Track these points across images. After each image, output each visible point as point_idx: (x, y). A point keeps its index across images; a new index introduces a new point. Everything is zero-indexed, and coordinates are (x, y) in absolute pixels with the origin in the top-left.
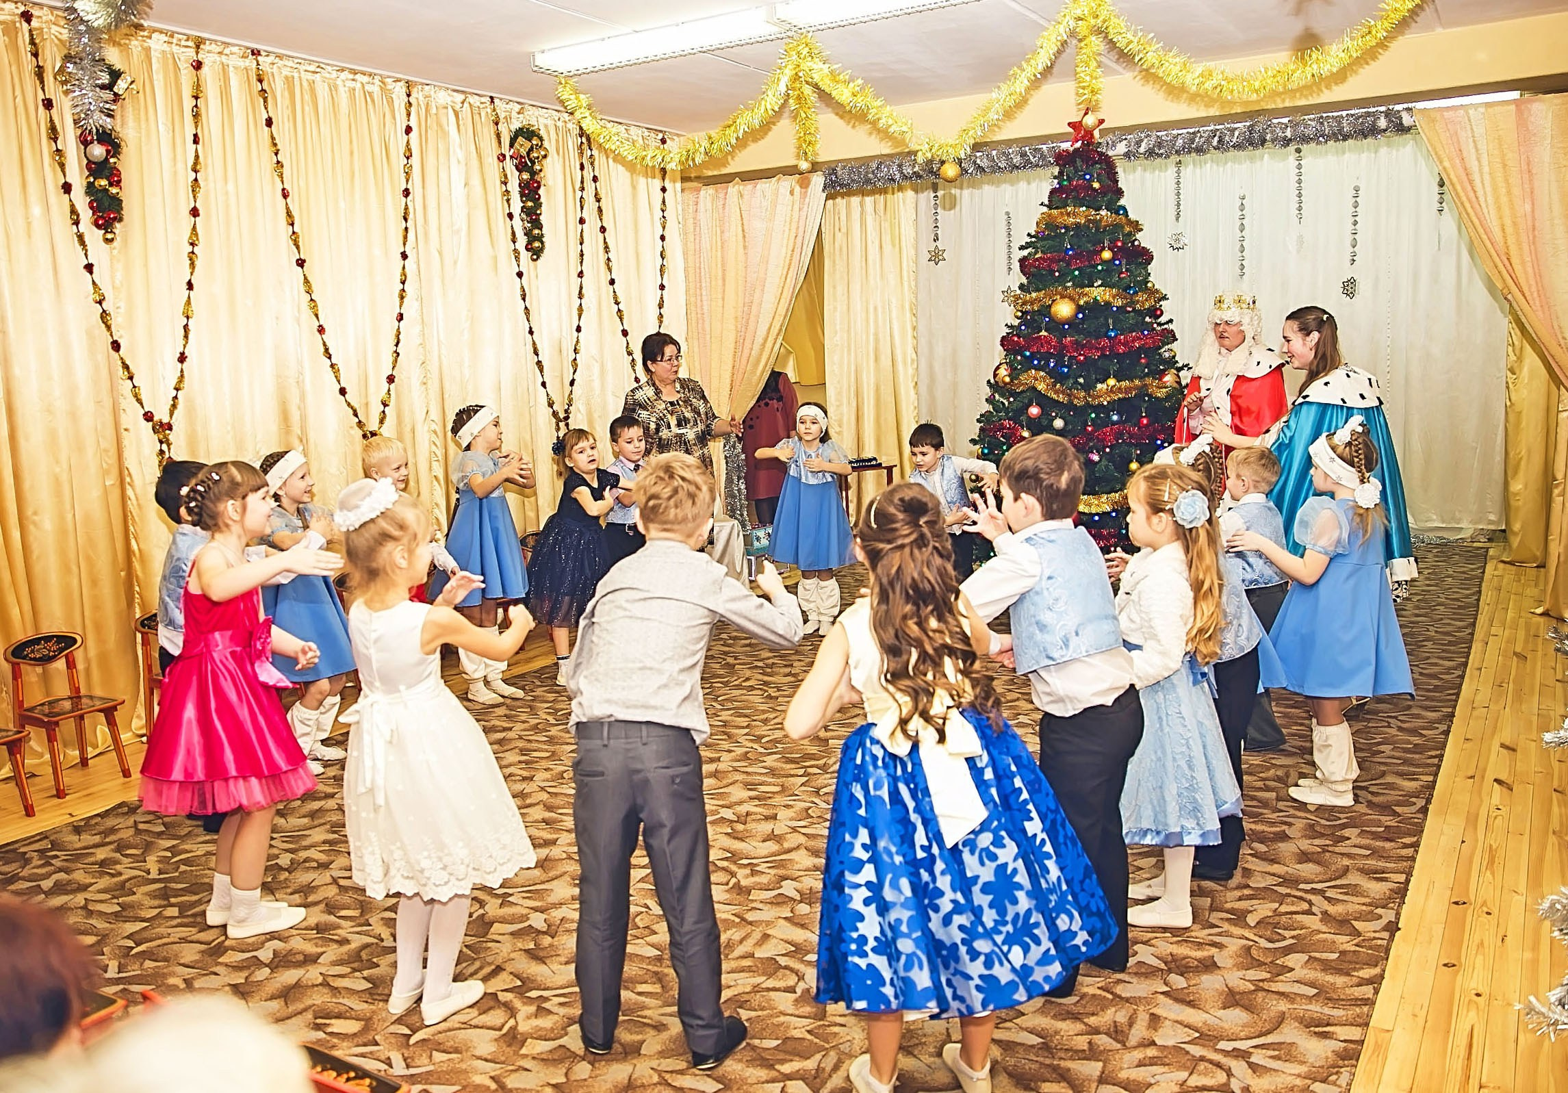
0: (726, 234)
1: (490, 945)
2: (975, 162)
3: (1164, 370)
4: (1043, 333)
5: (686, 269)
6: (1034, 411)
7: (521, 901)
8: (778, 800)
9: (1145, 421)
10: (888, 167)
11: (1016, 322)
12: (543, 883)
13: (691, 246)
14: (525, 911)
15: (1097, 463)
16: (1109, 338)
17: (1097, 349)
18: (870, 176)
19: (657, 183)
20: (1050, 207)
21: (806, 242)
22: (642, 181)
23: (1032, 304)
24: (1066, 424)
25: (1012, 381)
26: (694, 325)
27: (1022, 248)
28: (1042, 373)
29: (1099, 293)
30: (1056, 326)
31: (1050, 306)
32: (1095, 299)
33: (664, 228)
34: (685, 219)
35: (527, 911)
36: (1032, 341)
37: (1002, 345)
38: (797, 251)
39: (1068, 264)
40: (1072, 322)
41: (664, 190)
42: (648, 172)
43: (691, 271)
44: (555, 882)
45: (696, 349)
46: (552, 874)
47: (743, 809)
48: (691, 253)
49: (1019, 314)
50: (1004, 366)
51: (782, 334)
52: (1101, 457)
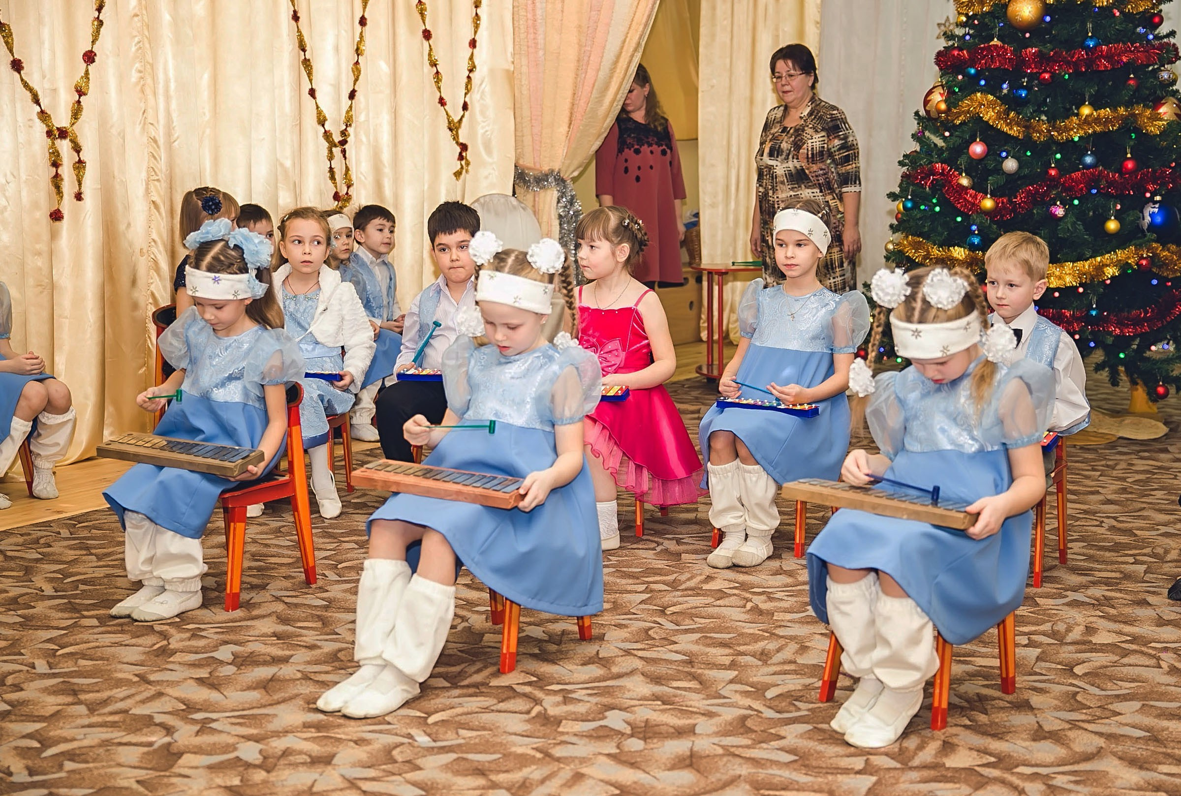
1: (174, 780)
3: (1161, 99)
4: (996, 42)
6: (978, 149)
7: (228, 728)
9: (1130, 165)
11: (957, 31)
12: (264, 706)
14: (231, 740)
16: (1087, 49)
17: (1068, 63)
23: (981, 4)
24: (1020, 167)
25: (948, 109)
28: (991, 98)
30: (1013, 33)
31: (1006, 7)
35: (236, 739)
36: (979, 53)
37: (938, 62)
40: (1035, 28)
44: (282, 707)
45: (524, 69)
46: (276, 697)
49: (963, 18)
50: (939, 90)
51: (641, 50)
52: (1066, 211)
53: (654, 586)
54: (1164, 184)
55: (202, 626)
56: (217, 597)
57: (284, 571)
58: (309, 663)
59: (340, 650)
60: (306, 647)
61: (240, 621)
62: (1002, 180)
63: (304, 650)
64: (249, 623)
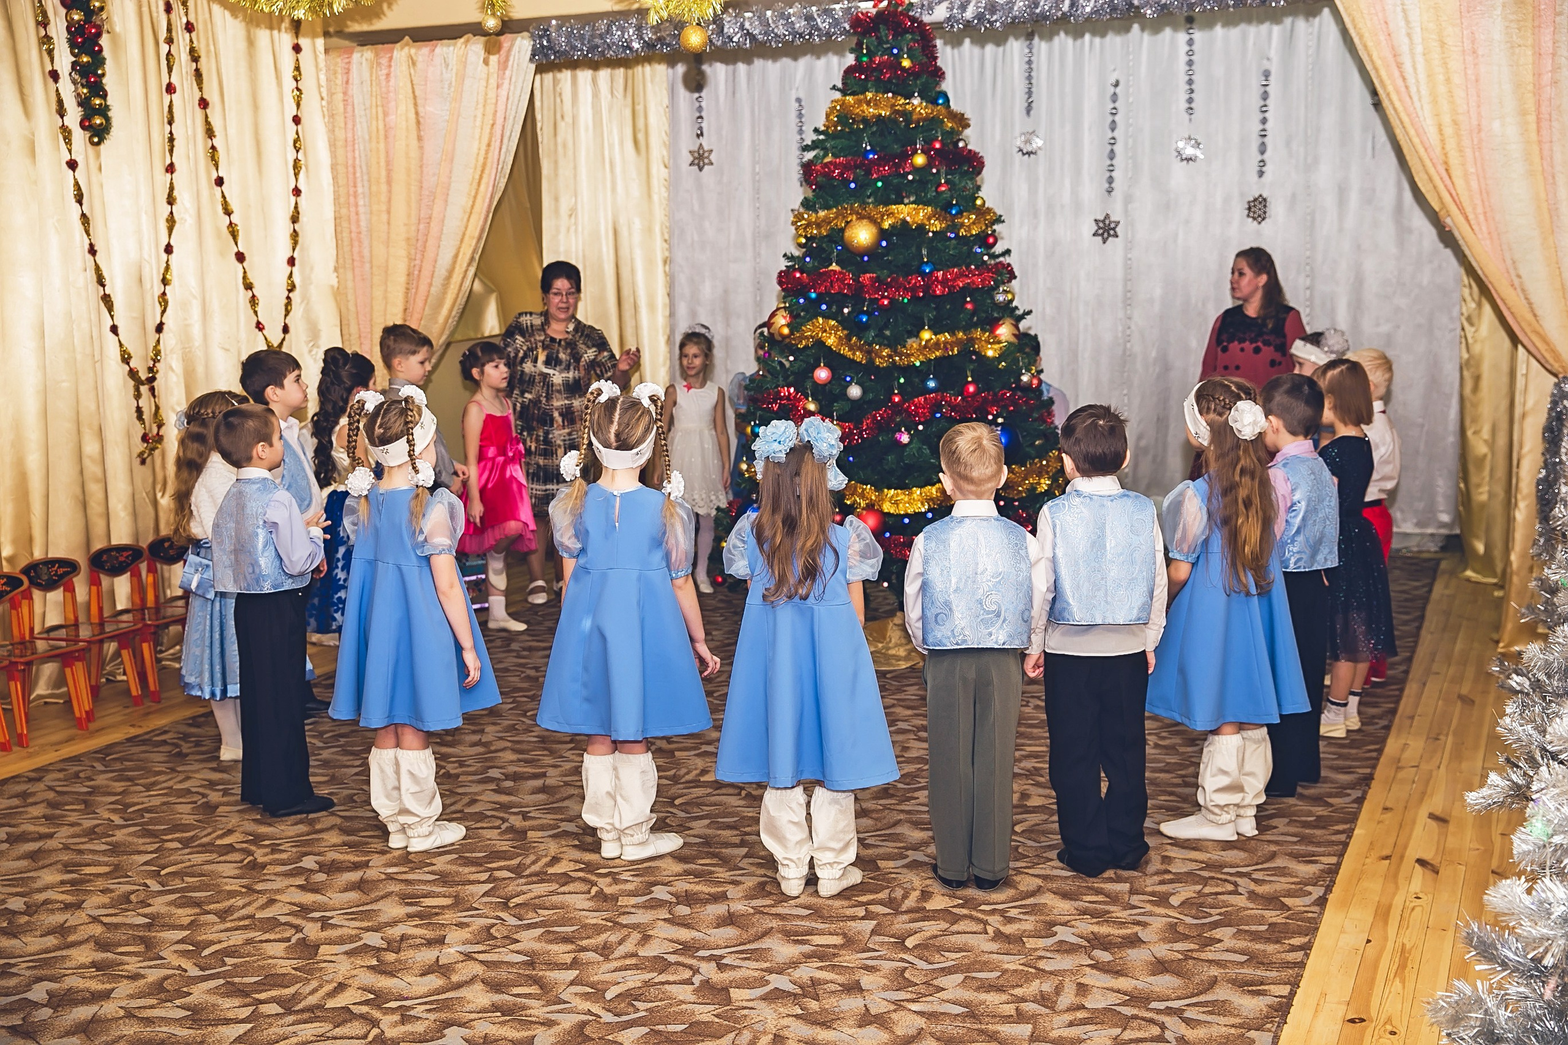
0: (392, 118)
2: (742, 27)
3: (999, 319)
4: (834, 267)
5: (334, 167)
6: (822, 374)
8: (449, 917)
9: (971, 389)
10: (623, 29)
11: (797, 253)
13: (340, 134)
15: (906, 445)
16: (923, 274)
17: (905, 289)
18: (598, 41)
19: (286, 39)
20: (844, 92)
21: (507, 134)
22: (263, 35)
23: (819, 226)
24: (864, 392)
25: (792, 333)
26: (347, 249)
27: (806, 148)
28: (833, 323)
29: (908, 212)
30: (851, 257)
31: (842, 230)
32: (904, 222)
33: (298, 105)
34: (331, 94)
36: (817, 276)
37: (780, 283)
38: (496, 144)
39: (868, 173)
40: (873, 252)
41: (297, 49)
42: (272, 22)
43: (341, 169)
45: (350, 284)
47: (396, 932)
48: (340, 144)
49: (803, 241)
50: (782, 312)
51: (475, 264)
52: (912, 437)
53: (498, 874)
54: (1006, 407)
55: (12, 961)
56: (27, 923)
57: (100, 883)
58: (131, 997)
59: (166, 978)
60: (128, 977)
61: (54, 951)
62: (847, 408)
63: (125, 982)
64: (64, 953)
